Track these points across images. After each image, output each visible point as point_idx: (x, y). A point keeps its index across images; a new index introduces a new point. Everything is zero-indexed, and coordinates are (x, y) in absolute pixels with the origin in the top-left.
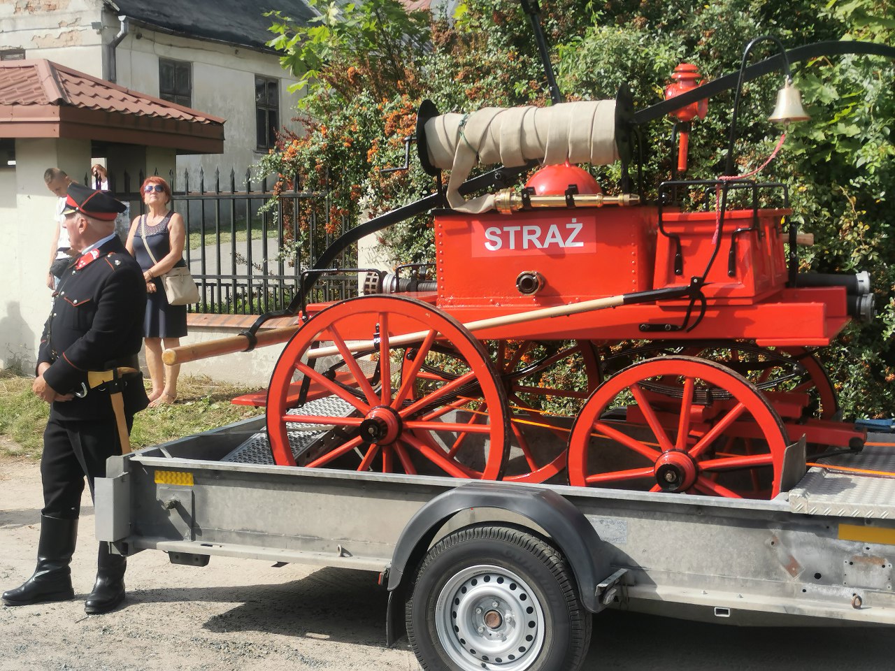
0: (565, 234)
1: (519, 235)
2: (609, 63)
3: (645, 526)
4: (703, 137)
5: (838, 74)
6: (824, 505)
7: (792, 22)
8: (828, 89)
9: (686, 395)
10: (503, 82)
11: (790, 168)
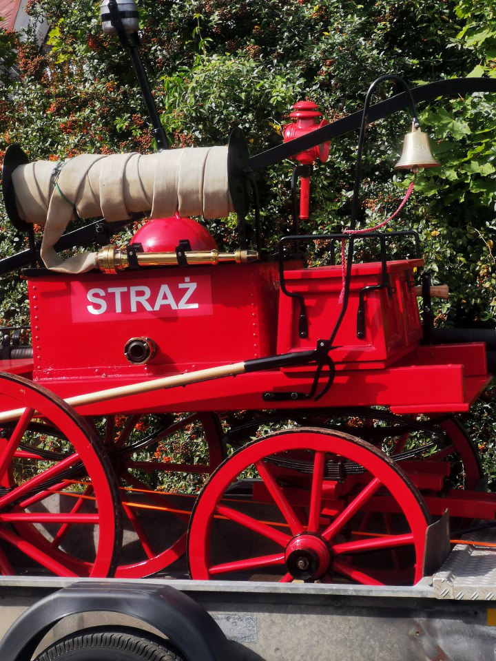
0: (178, 295)
1: (126, 297)
2: (220, 97)
3: (276, 621)
4: (327, 178)
5: (469, 107)
6: (471, 588)
7: (419, 48)
8: (459, 123)
9: (316, 468)
10: (102, 115)
11: (421, 210)
